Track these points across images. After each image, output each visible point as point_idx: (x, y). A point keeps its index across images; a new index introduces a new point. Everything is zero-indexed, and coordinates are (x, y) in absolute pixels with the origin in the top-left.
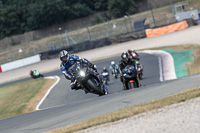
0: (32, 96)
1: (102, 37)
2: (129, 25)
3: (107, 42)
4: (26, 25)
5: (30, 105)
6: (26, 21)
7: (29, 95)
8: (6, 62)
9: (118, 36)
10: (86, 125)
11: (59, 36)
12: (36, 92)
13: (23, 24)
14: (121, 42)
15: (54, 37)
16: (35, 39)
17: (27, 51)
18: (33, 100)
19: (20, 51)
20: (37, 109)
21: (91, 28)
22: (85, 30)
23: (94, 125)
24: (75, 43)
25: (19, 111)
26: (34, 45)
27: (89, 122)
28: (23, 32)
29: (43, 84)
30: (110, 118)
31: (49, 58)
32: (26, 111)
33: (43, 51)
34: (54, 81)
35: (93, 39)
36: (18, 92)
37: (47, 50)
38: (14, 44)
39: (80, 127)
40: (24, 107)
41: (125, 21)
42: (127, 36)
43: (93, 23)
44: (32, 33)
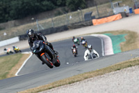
0: (13, 66)
1: (62, 25)
2: (81, 17)
3: (65, 28)
4: (9, 16)
5: (12, 72)
6: (9, 13)
7: (11, 65)
9: (73, 24)
10: (51, 86)
11: (32, 24)
12: (16, 63)
13: (7, 16)
14: (75, 28)
15: (29, 24)
16: (15, 26)
17: (10, 34)
18: (14, 68)
19: (5, 34)
20: (16, 75)
21: (54, 18)
22: (50, 20)
23: (56, 86)
24: (43, 28)
25: (4, 76)
26: (15, 30)
27: (53, 84)
28: (7, 21)
29: (21, 57)
30: (68, 81)
31: (25, 39)
32: (9, 76)
33: (21, 34)
34: (28, 55)
35: (56, 26)
36: (3, 63)
37: (24, 33)
39: (46, 87)
40: (7, 73)
41: (78, 14)
42: (80, 24)
43: (56, 15)
44: (13, 22)
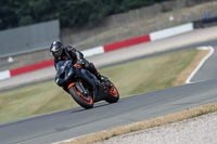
0: (183, 68)
5: (181, 77)
7: (179, 67)
8: (155, 30)
12: (188, 64)
15: (209, 4)
16: (188, 5)
17: (179, 19)
18: (184, 72)
19: (171, 18)
20: (188, 82)
25: (169, 83)
26: (187, 12)
31: (202, 27)
32: (176, 84)
33: (196, 19)
34: (207, 52)
36: (168, 63)
37: (201, 18)
38: (164, 11)
40: (174, 79)
